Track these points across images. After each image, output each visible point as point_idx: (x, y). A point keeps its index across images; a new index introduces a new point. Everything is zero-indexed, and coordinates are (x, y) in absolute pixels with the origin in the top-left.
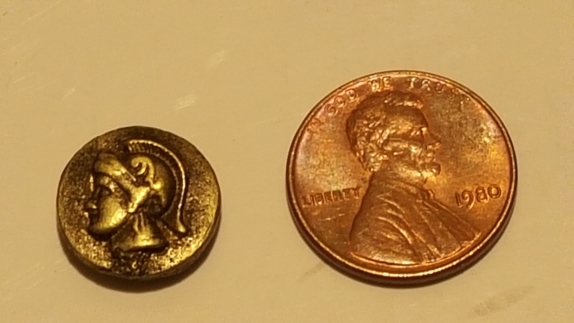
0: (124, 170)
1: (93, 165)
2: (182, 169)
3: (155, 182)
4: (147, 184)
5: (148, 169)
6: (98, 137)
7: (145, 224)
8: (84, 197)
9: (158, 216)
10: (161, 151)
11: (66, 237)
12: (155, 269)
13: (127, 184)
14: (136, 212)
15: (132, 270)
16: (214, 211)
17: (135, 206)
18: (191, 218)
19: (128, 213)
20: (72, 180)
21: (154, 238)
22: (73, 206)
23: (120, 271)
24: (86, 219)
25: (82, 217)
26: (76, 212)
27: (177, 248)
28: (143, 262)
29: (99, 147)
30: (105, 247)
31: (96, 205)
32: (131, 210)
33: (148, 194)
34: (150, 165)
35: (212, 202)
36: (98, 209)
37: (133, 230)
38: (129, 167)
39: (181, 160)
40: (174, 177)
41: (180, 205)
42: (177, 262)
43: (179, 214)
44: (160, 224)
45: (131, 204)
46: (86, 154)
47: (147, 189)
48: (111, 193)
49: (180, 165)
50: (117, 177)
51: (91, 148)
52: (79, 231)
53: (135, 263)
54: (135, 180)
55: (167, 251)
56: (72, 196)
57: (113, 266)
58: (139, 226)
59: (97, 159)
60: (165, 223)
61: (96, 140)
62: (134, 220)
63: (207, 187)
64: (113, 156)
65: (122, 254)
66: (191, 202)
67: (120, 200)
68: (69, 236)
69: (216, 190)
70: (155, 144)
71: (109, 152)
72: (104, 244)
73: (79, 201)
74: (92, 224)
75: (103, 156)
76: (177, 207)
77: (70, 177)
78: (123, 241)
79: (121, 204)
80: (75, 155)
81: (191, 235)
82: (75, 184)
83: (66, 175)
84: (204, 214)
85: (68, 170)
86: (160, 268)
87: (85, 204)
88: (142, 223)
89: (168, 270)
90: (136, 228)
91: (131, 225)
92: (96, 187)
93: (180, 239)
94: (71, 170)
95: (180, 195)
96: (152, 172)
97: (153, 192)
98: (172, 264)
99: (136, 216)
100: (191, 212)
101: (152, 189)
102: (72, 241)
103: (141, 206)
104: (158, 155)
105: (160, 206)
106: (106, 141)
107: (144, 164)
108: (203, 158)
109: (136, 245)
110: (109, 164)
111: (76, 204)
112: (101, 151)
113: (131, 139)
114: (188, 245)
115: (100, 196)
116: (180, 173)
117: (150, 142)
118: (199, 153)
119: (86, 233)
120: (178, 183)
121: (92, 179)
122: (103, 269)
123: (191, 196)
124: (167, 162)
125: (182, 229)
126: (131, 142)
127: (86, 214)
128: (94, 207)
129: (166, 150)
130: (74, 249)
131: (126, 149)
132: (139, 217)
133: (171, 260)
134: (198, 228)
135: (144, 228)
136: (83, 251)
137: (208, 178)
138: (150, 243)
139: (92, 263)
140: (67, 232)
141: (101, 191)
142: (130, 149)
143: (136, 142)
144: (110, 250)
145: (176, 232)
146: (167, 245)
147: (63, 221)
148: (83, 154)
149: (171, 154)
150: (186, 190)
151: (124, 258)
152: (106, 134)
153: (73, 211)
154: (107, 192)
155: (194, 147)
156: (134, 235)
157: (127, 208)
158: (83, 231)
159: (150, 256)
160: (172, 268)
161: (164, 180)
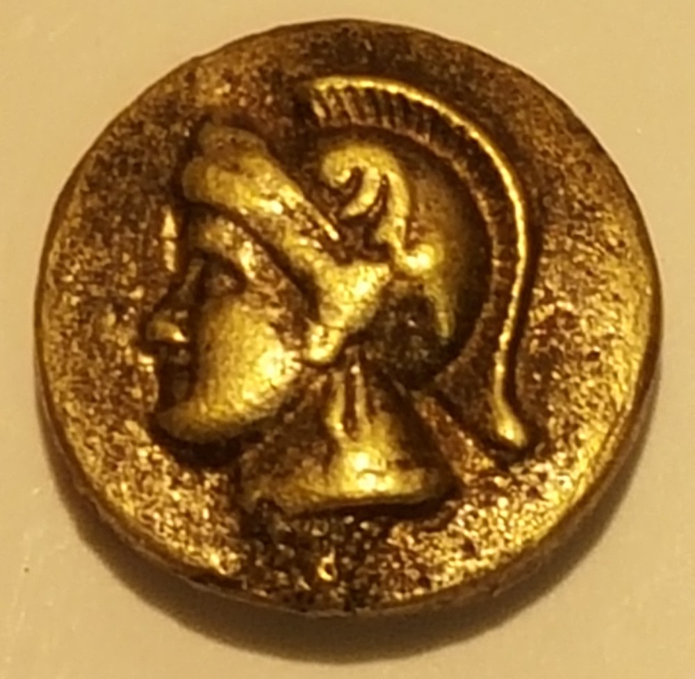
0: (291, 196)
1: (178, 171)
2: (514, 195)
3: (410, 246)
4: (383, 253)
5: (384, 193)
6: (196, 61)
7: (371, 411)
8: (138, 294)
9: (422, 377)
10: (438, 124)
11: (68, 448)
12: (405, 584)
13: (303, 250)
14: (339, 361)
15: (319, 585)
16: (636, 359)
17: (335, 338)
18: (547, 387)
19: (306, 363)
20: (95, 225)
21: (403, 465)
22: (98, 328)
23: (273, 588)
24: (144, 378)
25: (129, 371)
26: (107, 351)
27: (488, 504)
28: (359, 557)
29: (201, 100)
30: (216, 490)
31: (186, 327)
32: (319, 353)
33: (385, 292)
34: (395, 178)
35: (626, 327)
36: (192, 346)
37: (324, 432)
38: (312, 184)
39: (511, 161)
40: (482, 224)
41: (505, 338)
42: (488, 557)
43: (500, 369)
44: (426, 409)
45: (317, 332)
46: (150, 128)
47: (383, 270)
48: (242, 283)
49: (507, 177)
50: (265, 222)
51: (171, 103)
52: (116, 427)
53: (329, 560)
54: (334, 235)
55: (452, 515)
56: (95, 291)
57: (247, 566)
58: (349, 416)
59: (190, 149)
60: (446, 404)
61: (189, 72)
62: (328, 391)
63: (611, 264)
64: (254, 140)
65: (282, 526)
66: (550, 323)
67: (275, 313)
68: (78, 444)
69: (643, 279)
70: (414, 96)
71: (240, 121)
72: (212, 480)
73: (120, 310)
74: (167, 400)
75: (215, 136)
76: (495, 345)
77: (88, 215)
78: (285, 475)
79: (279, 328)
80: (109, 129)
81: (547, 454)
82: (107, 243)
83: (74, 207)
84: (597, 372)
85: (82, 186)
86: (425, 582)
87: (143, 324)
88: (360, 408)
89: (455, 589)
90: (336, 424)
91: (320, 413)
92: (185, 257)
93: (502, 467)
94: (94, 185)
95: (506, 296)
96: (399, 206)
97: (401, 285)
98: (472, 565)
99: (338, 376)
100: (547, 362)
101: (400, 274)
102: (92, 462)
103: (355, 338)
104: (424, 139)
105: (430, 337)
106: (228, 77)
107: (372, 175)
108: (597, 149)
109: (333, 492)
110: (236, 169)
111: (111, 319)
112: (208, 116)
113: (323, 73)
114: (534, 494)
115: (201, 293)
116: (509, 207)
117: (393, 89)
118: (581, 130)
119: (144, 437)
120: (496, 249)
121: (169, 227)
122: (208, 575)
123: (549, 298)
124: (459, 167)
125: (510, 430)
126: (323, 86)
127: (147, 362)
128: (178, 337)
129: (456, 120)
130: (101, 495)
131: (302, 110)
132: (350, 378)
133: (470, 549)
134: (571, 426)
135: (366, 427)
136: (129, 508)
137: (613, 231)
138: (389, 484)
139: (164, 553)
140: (72, 429)
141: (205, 275)
142: (319, 111)
143: (340, 83)
144: (234, 506)
145: (490, 443)
146: (454, 490)
147: (60, 385)
148: (138, 127)
149: (475, 134)
150: (532, 278)
151: (288, 539)
152: (227, 49)
153: (96, 345)
154: (228, 282)
155: (561, 105)
156: (330, 454)
157: (305, 345)
158: (131, 425)
159: (385, 534)
160: (471, 580)
161: (448, 237)
